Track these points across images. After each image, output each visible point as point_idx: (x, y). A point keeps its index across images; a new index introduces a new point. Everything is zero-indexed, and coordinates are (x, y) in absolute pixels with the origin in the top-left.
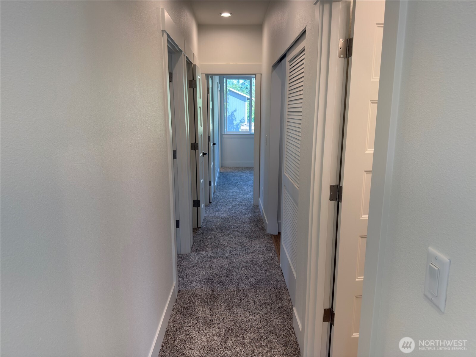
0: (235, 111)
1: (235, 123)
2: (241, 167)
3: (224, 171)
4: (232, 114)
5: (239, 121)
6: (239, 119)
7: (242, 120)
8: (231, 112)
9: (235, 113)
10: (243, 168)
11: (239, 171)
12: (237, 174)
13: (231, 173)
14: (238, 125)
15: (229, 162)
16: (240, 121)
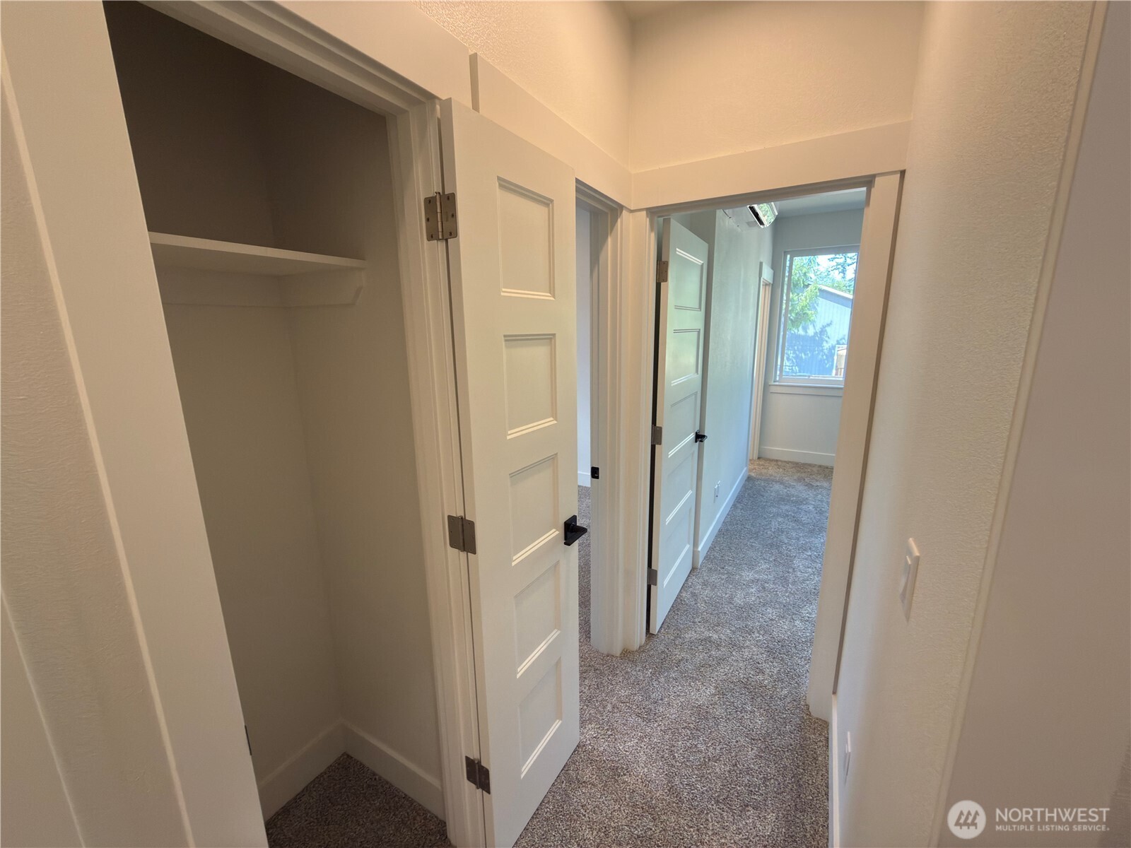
0: (828, 325)
1: (826, 346)
2: (810, 465)
3: (761, 474)
4: (823, 331)
5: (835, 342)
6: (836, 338)
7: (841, 340)
8: (821, 326)
9: (828, 329)
10: (815, 469)
11: (799, 480)
12: (793, 491)
13: (777, 487)
14: (833, 348)
15: (778, 449)
16: (838, 341)
